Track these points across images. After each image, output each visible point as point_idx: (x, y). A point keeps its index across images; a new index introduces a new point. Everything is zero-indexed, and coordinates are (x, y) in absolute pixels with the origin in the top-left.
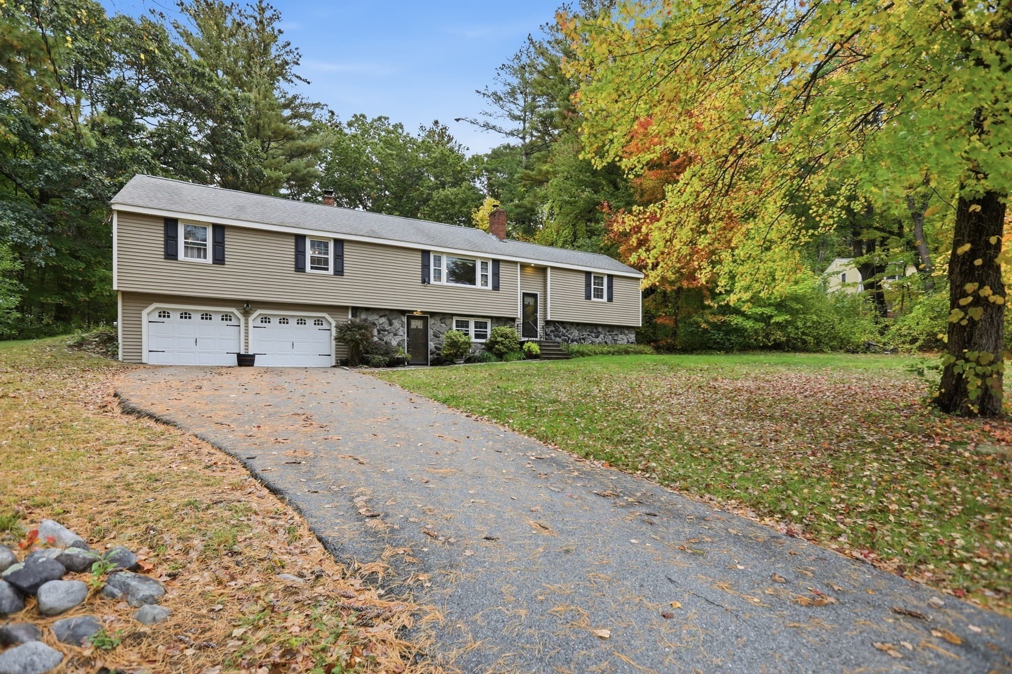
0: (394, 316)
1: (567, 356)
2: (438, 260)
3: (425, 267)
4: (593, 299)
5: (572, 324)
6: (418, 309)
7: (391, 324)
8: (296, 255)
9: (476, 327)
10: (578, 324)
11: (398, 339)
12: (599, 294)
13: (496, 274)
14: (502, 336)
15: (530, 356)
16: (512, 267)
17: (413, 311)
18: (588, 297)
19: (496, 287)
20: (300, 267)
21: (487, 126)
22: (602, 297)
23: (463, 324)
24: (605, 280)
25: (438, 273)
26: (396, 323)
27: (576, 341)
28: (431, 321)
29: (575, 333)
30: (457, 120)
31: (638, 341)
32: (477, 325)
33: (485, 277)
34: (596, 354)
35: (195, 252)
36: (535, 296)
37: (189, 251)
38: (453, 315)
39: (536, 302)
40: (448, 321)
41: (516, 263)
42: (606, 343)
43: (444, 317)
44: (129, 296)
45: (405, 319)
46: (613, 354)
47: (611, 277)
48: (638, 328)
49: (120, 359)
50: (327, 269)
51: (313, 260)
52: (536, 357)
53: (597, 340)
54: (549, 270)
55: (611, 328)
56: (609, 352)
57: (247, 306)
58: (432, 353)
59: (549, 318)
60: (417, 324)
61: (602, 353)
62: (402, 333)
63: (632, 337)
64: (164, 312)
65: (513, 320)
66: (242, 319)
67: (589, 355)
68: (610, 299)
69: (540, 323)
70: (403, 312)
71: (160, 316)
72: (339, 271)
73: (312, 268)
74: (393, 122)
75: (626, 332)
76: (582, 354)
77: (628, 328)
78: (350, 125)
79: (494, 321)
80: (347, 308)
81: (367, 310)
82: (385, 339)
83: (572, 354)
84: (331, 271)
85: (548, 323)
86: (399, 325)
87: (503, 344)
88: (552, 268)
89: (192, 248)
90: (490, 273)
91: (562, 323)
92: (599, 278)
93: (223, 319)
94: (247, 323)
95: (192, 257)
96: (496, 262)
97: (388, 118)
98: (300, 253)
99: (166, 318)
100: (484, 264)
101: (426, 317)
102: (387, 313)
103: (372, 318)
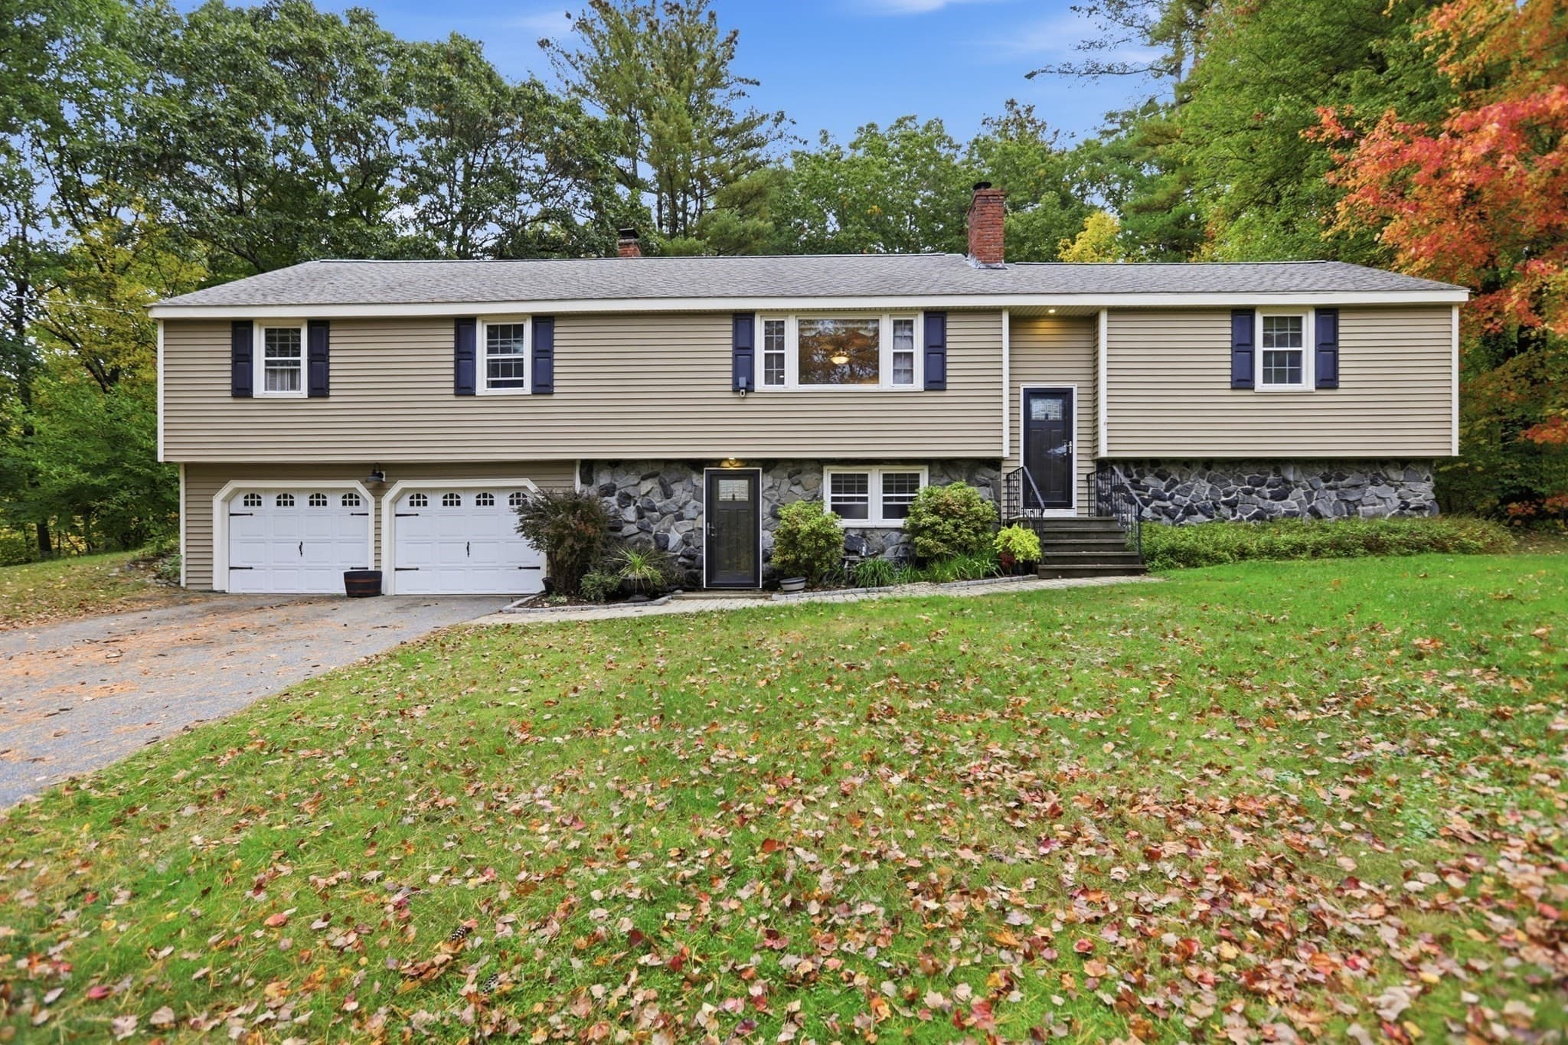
0: (675, 476)
1: (1135, 563)
2: (775, 333)
3: (743, 351)
4: (1259, 384)
5: (1187, 463)
6: (731, 453)
7: (668, 494)
8: (457, 362)
9: (886, 489)
10: (1208, 463)
11: (685, 526)
12: (1285, 368)
13: (936, 349)
14: (935, 511)
15: (1010, 566)
16: (984, 324)
17: (719, 462)
18: (1242, 381)
19: (936, 382)
20: (464, 387)
21: (1094, 71)
22: (1296, 378)
23: (850, 484)
24: (1309, 326)
25: (775, 363)
26: (680, 492)
27: (1204, 510)
28: (765, 481)
29: (1202, 489)
30: (1029, 76)
31: (1449, 501)
32: (889, 484)
33: (903, 358)
34: (1243, 554)
35: (287, 378)
36: (1065, 395)
37: (278, 378)
38: (821, 463)
39: (1067, 411)
40: (808, 479)
41: (997, 311)
42: (1315, 513)
43: (797, 468)
44: (194, 470)
45: (701, 481)
46: (1316, 553)
47: (1328, 315)
48: (1448, 460)
49: (183, 584)
50: (520, 384)
51: (493, 368)
52: (1028, 568)
53: (1281, 507)
54: (1103, 318)
55: (1334, 468)
56: (1300, 548)
57: (378, 475)
58: (767, 559)
59: (1103, 453)
60: (733, 490)
61: (1272, 552)
62: (692, 514)
63: (1423, 491)
64: (253, 496)
65: (995, 463)
66: (371, 500)
67: (1212, 559)
68: (1328, 379)
69: (1080, 469)
70: (696, 465)
71: (246, 504)
72: (544, 386)
73: (494, 385)
74: (922, 122)
75: (1395, 475)
76: (1189, 558)
77: (1403, 463)
78: (854, 146)
79: (937, 470)
80: (571, 463)
81: (614, 464)
82: (655, 528)
83: (1152, 556)
84: (527, 388)
85: (1104, 466)
86: (688, 494)
87: (935, 533)
88: (1113, 311)
89: (283, 371)
90: (918, 350)
91: (1156, 465)
92: (1285, 325)
93: (344, 503)
94: (378, 509)
95: (283, 388)
96: (936, 317)
97: (913, 118)
98: (464, 354)
99: (256, 507)
100: (903, 325)
101: (753, 469)
102: (658, 468)
103: (625, 482)
